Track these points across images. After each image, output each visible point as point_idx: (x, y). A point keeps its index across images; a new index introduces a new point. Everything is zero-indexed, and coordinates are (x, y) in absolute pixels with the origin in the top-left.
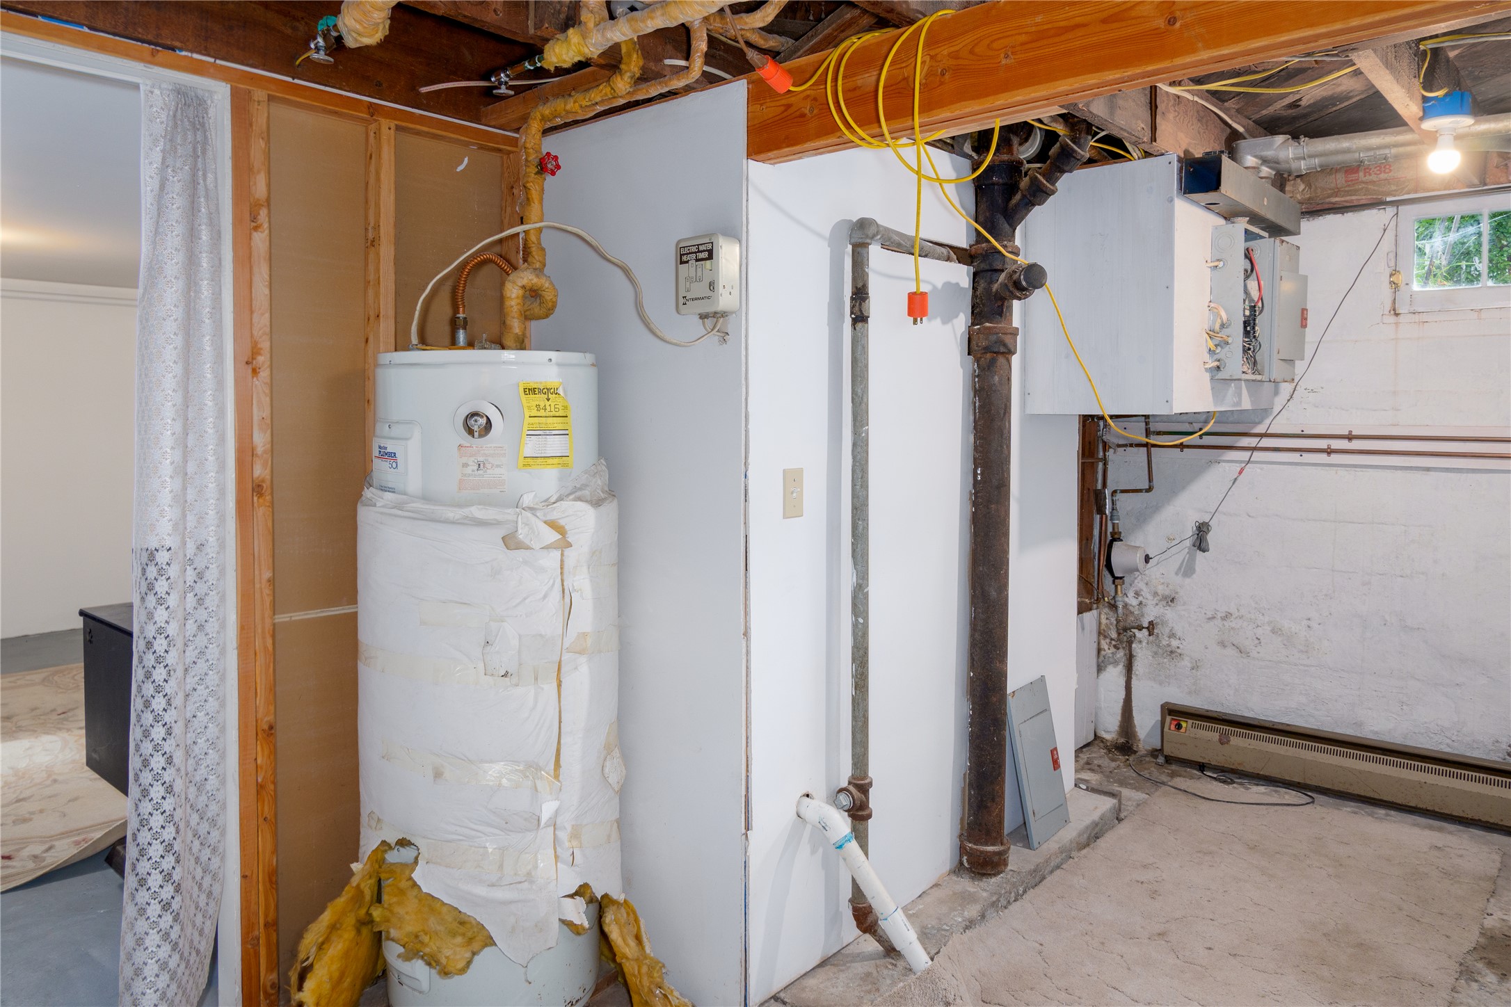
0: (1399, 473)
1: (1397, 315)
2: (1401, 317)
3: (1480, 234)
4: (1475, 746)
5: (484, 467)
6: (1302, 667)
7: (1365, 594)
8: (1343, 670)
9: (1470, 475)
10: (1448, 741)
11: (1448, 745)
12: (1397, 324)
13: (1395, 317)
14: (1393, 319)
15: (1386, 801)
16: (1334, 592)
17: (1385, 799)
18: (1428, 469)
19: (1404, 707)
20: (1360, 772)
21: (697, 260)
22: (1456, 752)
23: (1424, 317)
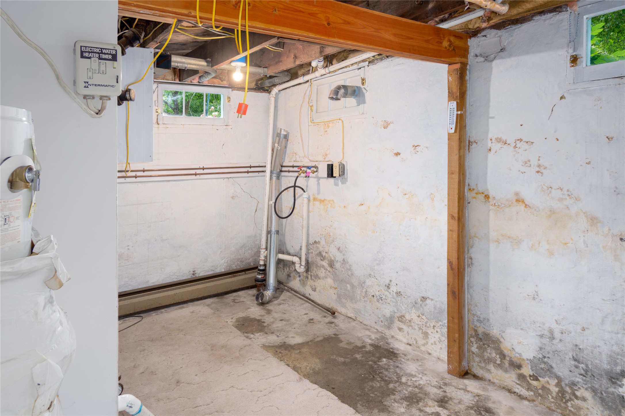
0: (160, 183)
1: (158, 124)
2: (160, 125)
3: (182, 98)
4: (184, 275)
5: (9, 221)
6: (126, 267)
7: (149, 231)
8: (141, 263)
9: (182, 182)
10: (176, 277)
11: (176, 278)
12: (158, 127)
13: (157, 125)
14: (157, 126)
15: (164, 306)
16: (138, 232)
17: (164, 305)
18: (169, 181)
19: (162, 270)
20: (155, 299)
21: (100, 58)
22: (178, 280)
23: (167, 126)
